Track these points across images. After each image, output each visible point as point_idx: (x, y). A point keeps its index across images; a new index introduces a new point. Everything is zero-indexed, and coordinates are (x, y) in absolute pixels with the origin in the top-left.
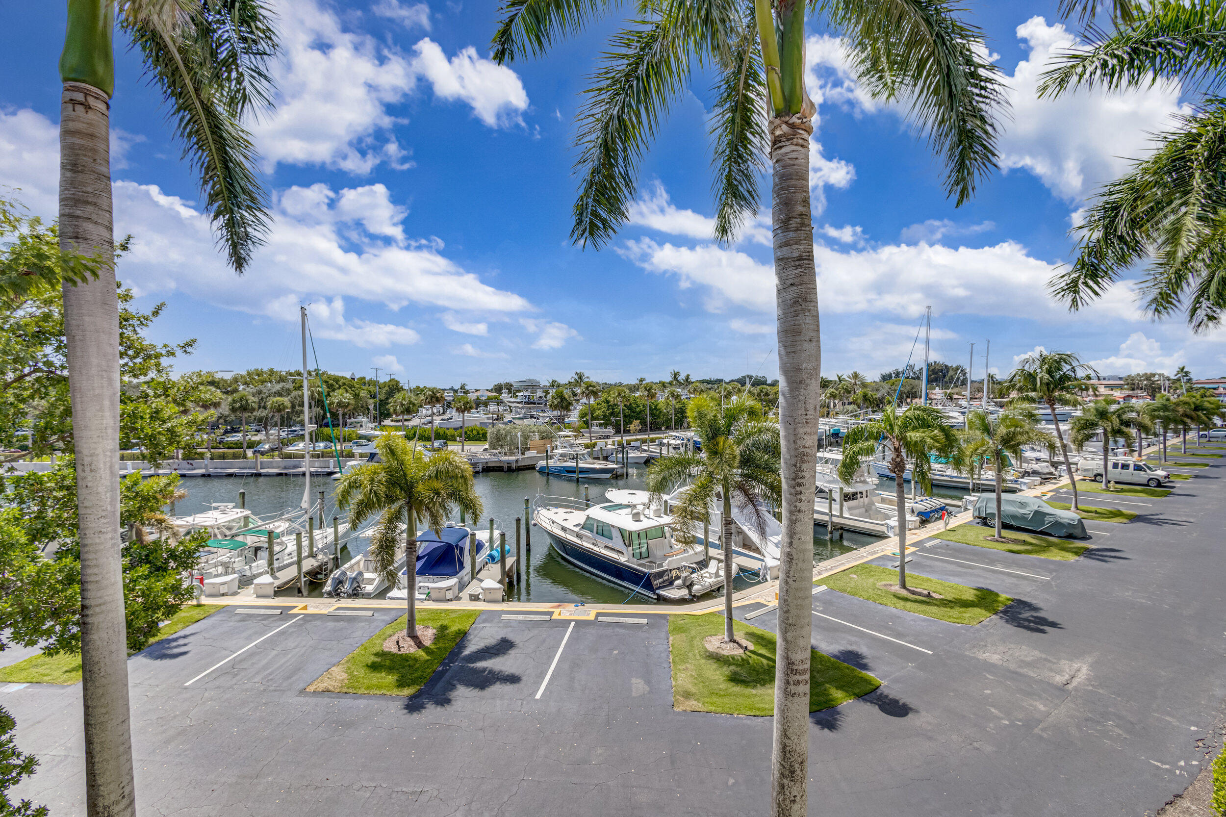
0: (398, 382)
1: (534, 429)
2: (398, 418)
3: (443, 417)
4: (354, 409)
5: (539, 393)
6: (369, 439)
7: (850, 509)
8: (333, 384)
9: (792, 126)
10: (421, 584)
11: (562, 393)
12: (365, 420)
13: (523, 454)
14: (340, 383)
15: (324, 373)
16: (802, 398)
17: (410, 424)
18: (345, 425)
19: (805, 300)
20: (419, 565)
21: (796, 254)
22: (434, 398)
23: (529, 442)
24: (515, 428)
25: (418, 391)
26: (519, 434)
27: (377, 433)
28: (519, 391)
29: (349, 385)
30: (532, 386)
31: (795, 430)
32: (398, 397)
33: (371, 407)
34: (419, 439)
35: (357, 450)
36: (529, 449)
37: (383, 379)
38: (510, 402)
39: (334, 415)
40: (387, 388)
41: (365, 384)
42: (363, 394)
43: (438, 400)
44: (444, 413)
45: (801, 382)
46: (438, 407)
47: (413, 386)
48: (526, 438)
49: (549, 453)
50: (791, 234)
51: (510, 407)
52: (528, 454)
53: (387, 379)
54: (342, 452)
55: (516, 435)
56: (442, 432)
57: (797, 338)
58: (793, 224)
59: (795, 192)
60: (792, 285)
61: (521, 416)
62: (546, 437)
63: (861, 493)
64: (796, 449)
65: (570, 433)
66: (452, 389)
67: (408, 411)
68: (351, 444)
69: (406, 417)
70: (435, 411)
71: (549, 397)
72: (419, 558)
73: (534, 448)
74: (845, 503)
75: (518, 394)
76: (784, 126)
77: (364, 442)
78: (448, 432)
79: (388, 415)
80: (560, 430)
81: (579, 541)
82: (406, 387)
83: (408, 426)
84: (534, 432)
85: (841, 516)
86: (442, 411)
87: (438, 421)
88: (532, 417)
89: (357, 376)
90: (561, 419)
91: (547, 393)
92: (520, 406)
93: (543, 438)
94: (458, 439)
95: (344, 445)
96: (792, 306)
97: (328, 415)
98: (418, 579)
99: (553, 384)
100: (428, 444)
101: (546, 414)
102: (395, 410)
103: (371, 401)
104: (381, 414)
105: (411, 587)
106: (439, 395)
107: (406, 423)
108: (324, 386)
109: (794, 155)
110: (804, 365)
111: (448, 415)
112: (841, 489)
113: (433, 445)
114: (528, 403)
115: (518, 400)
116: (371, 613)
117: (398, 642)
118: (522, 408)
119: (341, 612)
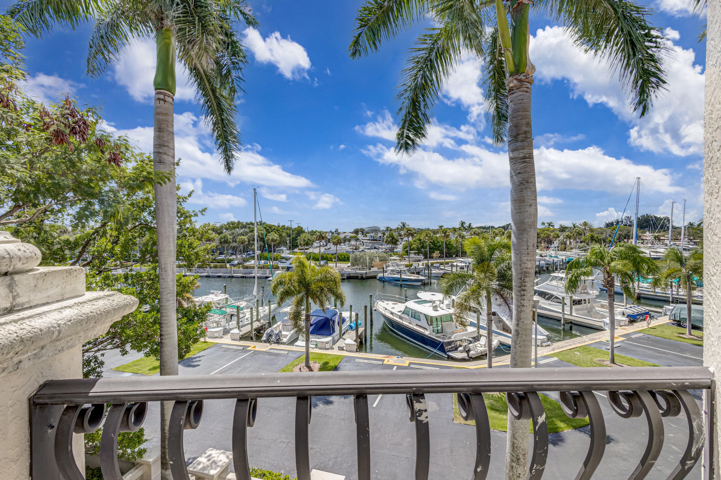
0: (302, 228)
1: (376, 255)
2: (302, 248)
3: (326, 248)
4: (279, 242)
5: (380, 234)
6: (287, 259)
7: (576, 310)
8: (269, 229)
9: (520, 81)
10: (312, 339)
11: (393, 234)
12: (285, 249)
13: (370, 269)
14: (272, 229)
15: (264, 223)
16: (525, 239)
17: (308, 251)
18: (274, 251)
19: (527, 182)
20: (311, 329)
21: (522, 155)
22: (321, 237)
23: (373, 263)
24: (365, 254)
25: (312, 233)
26: (367, 258)
27: (291, 256)
28: (368, 233)
29: (277, 230)
30: (376, 230)
31: (520, 258)
32: (303, 236)
33: (288, 242)
34: (313, 259)
35: (281, 265)
36: (373, 267)
37: (294, 226)
38: (363, 239)
39: (269, 246)
40: (296, 231)
41: (285, 229)
42: (284, 234)
43: (323, 238)
44: (326, 245)
45: (524, 230)
46: (323, 242)
47: (310, 230)
48: (371, 260)
49: (385, 269)
50: (519, 144)
51: (363, 242)
52: (373, 269)
53: (296, 226)
54: (273, 266)
55: (366, 258)
56: (325, 256)
57: (522, 204)
58: (520, 137)
59: (521, 119)
60: (519, 173)
61: (369, 247)
62: (383, 260)
63: (585, 300)
64: (521, 269)
65: (397, 258)
66: (331, 232)
67: (307, 244)
68: (277, 262)
69: (306, 247)
70: (321, 244)
71: (385, 236)
72: (311, 325)
73: (376, 266)
74: (573, 307)
75: (367, 235)
76: (515, 81)
77: (284, 261)
78: (329, 256)
79: (297, 246)
80: (391, 256)
81: (401, 321)
82: (306, 231)
83: (307, 252)
84: (376, 257)
85: (571, 315)
86: (325, 244)
87: (323, 250)
88: (375, 248)
89: (281, 225)
90: (392, 250)
91: (384, 234)
92: (369, 241)
93: (381, 260)
94: (334, 260)
95: (274, 262)
96: (519, 186)
97: (267, 246)
98: (311, 336)
99: (388, 229)
100: (318, 262)
101: (383, 247)
102: (300, 244)
103: (288, 238)
104: (293, 245)
105: (307, 341)
106: (324, 235)
107: (306, 251)
108: (265, 230)
109: (521, 97)
110: (526, 220)
111: (328, 247)
112: (571, 297)
113: (320, 263)
114: (373, 240)
115: (368, 238)
116: (286, 352)
117: (300, 369)
118: (370, 243)
119: (272, 351)
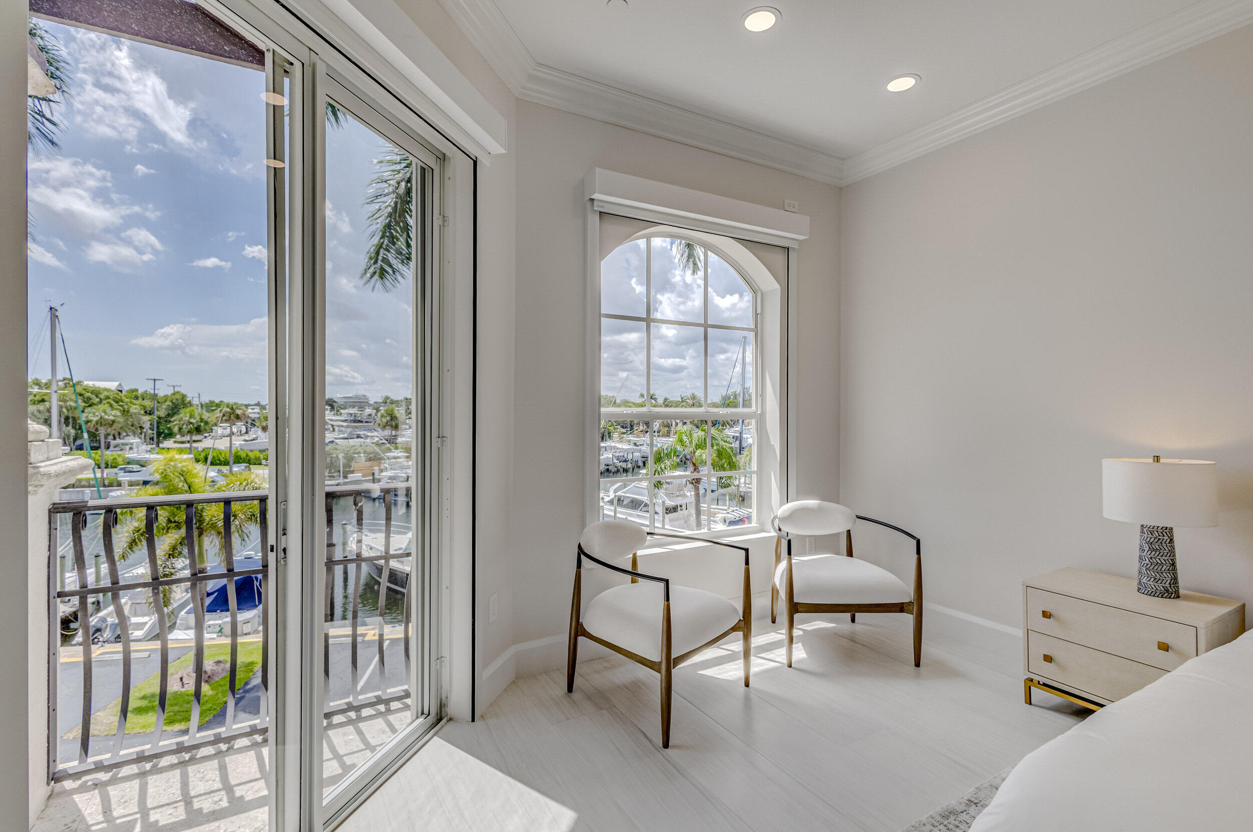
0: (184, 396)
1: (360, 449)
2: (184, 439)
3: (246, 437)
4: (121, 428)
5: (368, 411)
6: (142, 464)
7: (671, 521)
8: (90, 398)
10: (211, 622)
11: (392, 410)
12: (137, 440)
13: (345, 477)
14: (102, 396)
15: (79, 383)
17: (200, 446)
18: (108, 447)
20: (208, 601)
22: (233, 415)
23: (353, 464)
24: (336, 449)
25: (211, 406)
26: (341, 456)
27: (152, 456)
28: (345, 408)
29: (116, 399)
30: (361, 403)
32: (184, 415)
33: (147, 426)
34: (212, 464)
35: (124, 478)
36: (353, 472)
37: (163, 391)
38: (331, 420)
39: (93, 436)
40: (168, 403)
41: (136, 398)
42: (134, 409)
43: (238, 417)
44: (247, 432)
46: (240, 426)
47: (205, 399)
48: (349, 459)
49: (377, 476)
51: (333, 426)
52: (351, 477)
53: (170, 392)
54: (103, 479)
55: (337, 457)
56: (243, 455)
61: (345, 435)
62: (374, 458)
63: (681, 506)
65: (400, 454)
66: (258, 404)
67: (198, 430)
68: (115, 470)
69: (194, 438)
70: (235, 430)
71: (379, 414)
72: (209, 595)
73: (358, 471)
74: (666, 516)
75: (342, 411)
77: (135, 467)
78: (252, 455)
79: (170, 435)
80: (390, 450)
81: (401, 567)
82: (196, 402)
83: (197, 448)
84: (359, 453)
85: (663, 528)
86: (244, 430)
87: (238, 442)
88: (359, 437)
89: (126, 388)
90: (392, 440)
91: (378, 410)
92: (345, 424)
93: (370, 460)
94: (264, 462)
95: (106, 471)
97: (86, 435)
98: (208, 616)
99: (386, 401)
100: (225, 469)
101: (376, 434)
102: (180, 429)
103: (147, 418)
104: (159, 434)
105: (199, 627)
106: (239, 412)
107: (195, 445)
108: (80, 401)
111: (252, 435)
112: (664, 502)
113: (231, 471)
114: (355, 421)
115: (342, 418)
116: (146, 654)
117: (181, 679)
118: (347, 427)
119: (107, 657)
